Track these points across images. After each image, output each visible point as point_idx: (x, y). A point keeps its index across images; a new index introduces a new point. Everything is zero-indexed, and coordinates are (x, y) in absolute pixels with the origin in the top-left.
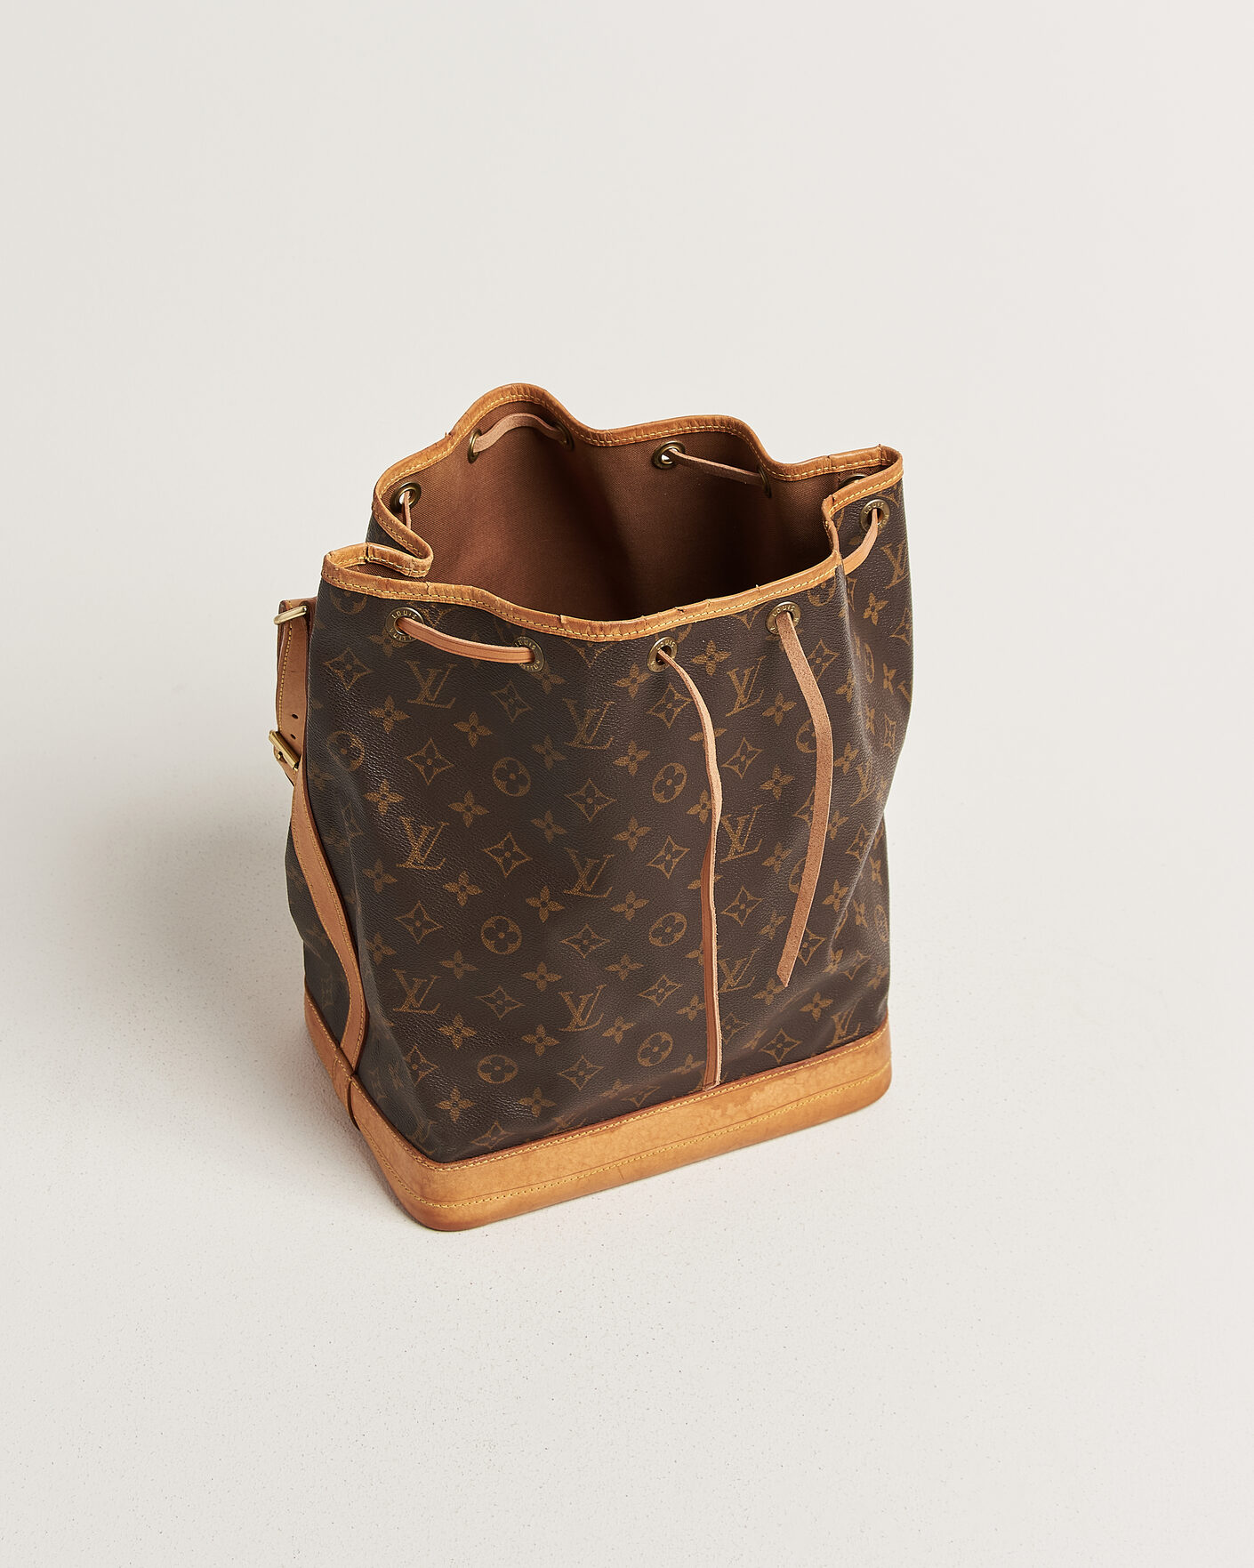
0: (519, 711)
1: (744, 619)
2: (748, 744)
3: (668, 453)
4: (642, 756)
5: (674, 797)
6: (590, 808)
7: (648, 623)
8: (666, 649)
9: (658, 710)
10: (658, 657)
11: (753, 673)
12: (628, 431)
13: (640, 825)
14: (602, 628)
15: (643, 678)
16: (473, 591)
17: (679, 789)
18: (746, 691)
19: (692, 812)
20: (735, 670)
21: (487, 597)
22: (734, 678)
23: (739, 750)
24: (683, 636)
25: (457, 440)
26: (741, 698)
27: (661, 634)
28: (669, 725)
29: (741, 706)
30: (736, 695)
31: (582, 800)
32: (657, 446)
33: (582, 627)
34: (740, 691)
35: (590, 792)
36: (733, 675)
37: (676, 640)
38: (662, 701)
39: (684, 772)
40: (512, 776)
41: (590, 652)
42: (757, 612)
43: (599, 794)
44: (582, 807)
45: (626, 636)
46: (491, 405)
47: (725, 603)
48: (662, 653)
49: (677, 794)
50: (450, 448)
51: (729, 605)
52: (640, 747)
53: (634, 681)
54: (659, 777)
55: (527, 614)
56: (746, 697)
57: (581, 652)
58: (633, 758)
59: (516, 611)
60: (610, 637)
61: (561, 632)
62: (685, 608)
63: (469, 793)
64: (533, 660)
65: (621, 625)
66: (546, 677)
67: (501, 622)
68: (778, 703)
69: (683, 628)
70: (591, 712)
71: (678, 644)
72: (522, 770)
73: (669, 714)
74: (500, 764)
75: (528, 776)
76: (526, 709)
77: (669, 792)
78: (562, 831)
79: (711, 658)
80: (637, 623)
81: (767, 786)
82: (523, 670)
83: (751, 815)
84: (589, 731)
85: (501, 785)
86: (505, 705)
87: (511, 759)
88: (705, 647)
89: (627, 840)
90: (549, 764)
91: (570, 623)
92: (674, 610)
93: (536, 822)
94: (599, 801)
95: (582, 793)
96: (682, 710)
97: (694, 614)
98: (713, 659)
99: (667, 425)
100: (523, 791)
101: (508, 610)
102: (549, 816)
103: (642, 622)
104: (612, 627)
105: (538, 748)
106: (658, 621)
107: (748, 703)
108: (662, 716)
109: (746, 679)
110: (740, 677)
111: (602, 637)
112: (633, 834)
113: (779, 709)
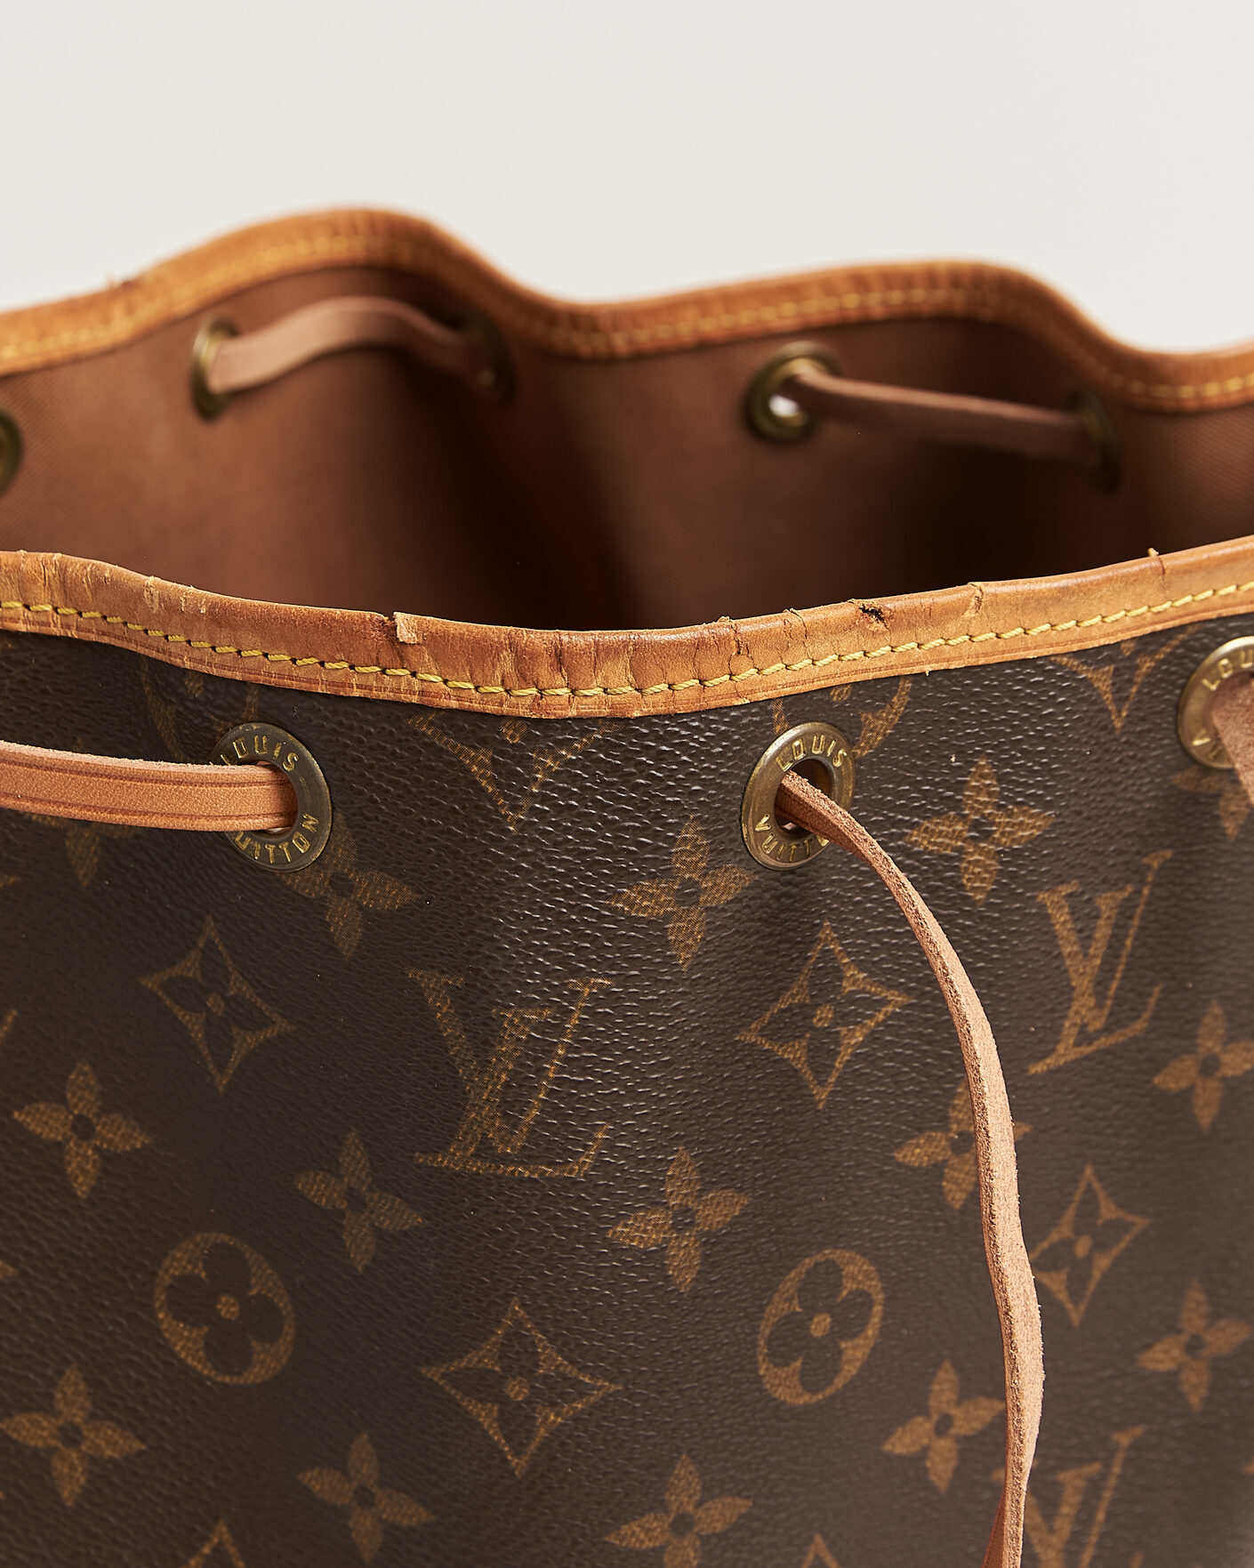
0: (246, 1042)
1: (1102, 682)
2: (1102, 1195)
3: (792, 388)
4: (719, 1210)
5: (839, 1382)
6: (516, 1421)
7: (743, 648)
8: (813, 770)
9: (786, 1027)
10: (784, 808)
11: (1125, 911)
12: (672, 307)
13: (710, 1491)
14: (560, 658)
15: (725, 886)
16: (62, 570)
17: (855, 1353)
18: (1100, 984)
19: (901, 1443)
20: (1065, 890)
21: (114, 585)
22: (1061, 919)
23: (1071, 1213)
24: (878, 725)
25: (148, 312)
26: (1084, 1010)
27: (801, 706)
28: (821, 1095)
29: (1084, 1037)
30: (1067, 992)
31: (484, 1386)
32: (758, 359)
33: (481, 655)
34: (1082, 982)
35: (519, 1357)
36: (1056, 905)
37: (851, 744)
38: (795, 996)
39: (874, 1287)
40: (228, 1308)
41: (512, 768)
42: (1147, 665)
43: (551, 1361)
44: (486, 1416)
45: (656, 698)
46: (270, 260)
47: (1039, 603)
48: (799, 786)
49: (850, 1370)
50: (121, 327)
51: (1054, 613)
52: (713, 1175)
53: (688, 895)
54: (782, 1304)
55: (263, 627)
56: (1100, 1006)
57: (478, 762)
58: (683, 1220)
59: (219, 619)
60: (592, 699)
61: (399, 684)
62: (890, 603)
63: (72, 1374)
64: (290, 815)
65: (638, 647)
66: (341, 886)
67: (165, 672)
68: (1209, 1045)
69: (875, 691)
70: (519, 1023)
71: (858, 761)
72: (264, 1281)
73: (822, 1053)
74: (182, 1261)
75: (283, 1303)
76: (269, 1033)
77: (821, 1362)
78: (412, 1515)
79: (981, 830)
80: (699, 645)
81: (1162, 1357)
82: (253, 867)
83: (1107, 1464)
84: (512, 1101)
85: (186, 1343)
86: (195, 1026)
87: (224, 1238)
88: (960, 787)
89: (663, 1548)
90: (359, 1247)
91: (434, 642)
92: (847, 610)
93: (318, 1481)
94: (555, 1391)
95: (484, 1358)
96: (872, 1037)
97: (923, 634)
98: (987, 836)
99: (792, 289)
100: (266, 1362)
101: (188, 619)
102: (364, 1458)
103: (721, 642)
104: (602, 654)
105: (318, 1189)
106: (783, 645)
107: (1107, 1030)
108: (795, 1054)
109: (1102, 931)
110: (1084, 918)
111: (561, 701)
112: (682, 1524)
113: (1209, 1066)
